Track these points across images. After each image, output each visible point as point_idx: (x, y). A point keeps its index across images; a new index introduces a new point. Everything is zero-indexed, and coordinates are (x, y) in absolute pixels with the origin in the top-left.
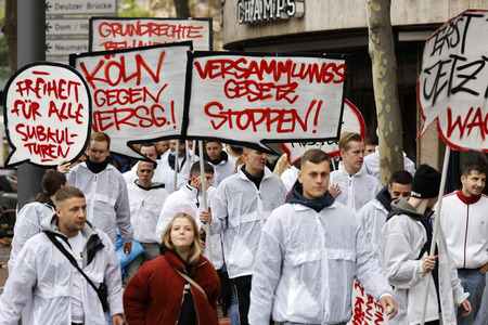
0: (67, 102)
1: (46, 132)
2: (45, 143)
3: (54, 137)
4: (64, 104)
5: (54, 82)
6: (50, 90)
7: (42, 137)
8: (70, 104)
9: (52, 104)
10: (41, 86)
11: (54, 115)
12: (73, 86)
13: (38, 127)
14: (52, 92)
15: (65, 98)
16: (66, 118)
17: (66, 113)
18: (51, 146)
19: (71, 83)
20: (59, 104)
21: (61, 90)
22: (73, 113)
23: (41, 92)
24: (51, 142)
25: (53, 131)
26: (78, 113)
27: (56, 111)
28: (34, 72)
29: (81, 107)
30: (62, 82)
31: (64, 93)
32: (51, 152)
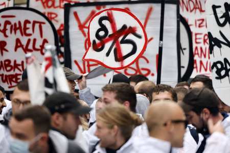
0: (32, 38)
1: (12, 64)
2: (12, 73)
3: (20, 67)
4: (29, 41)
5: (20, 23)
6: (16, 29)
7: (9, 68)
8: (35, 40)
9: (18, 41)
10: (8, 27)
11: (20, 50)
12: (37, 25)
13: (5, 61)
14: (18, 31)
15: (30, 35)
17: (30, 47)
18: (17, 75)
19: (35, 22)
20: (24, 40)
21: (26, 28)
22: (38, 46)
23: (8, 32)
24: (17, 71)
25: (19, 62)
26: (42, 47)
27: (22, 46)
28: (3, 17)
29: (45, 41)
30: (27, 22)
31: (29, 31)
32: (17, 79)
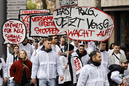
0: (19, 29)
1: (13, 36)
2: (13, 38)
3: (16, 37)
4: (18, 29)
5: (15, 24)
6: (14, 26)
7: (12, 37)
8: (20, 29)
9: (15, 29)
10: (12, 25)
11: (15, 32)
12: (20, 25)
13: (11, 35)
14: (15, 26)
15: (18, 28)
16: (19, 32)
17: (19, 31)
18: (15, 39)
19: (20, 24)
20: (17, 29)
21: (17, 26)
22: (21, 31)
23: (12, 26)
24: (15, 38)
25: (15, 36)
26: (22, 31)
27: (16, 31)
28: (10, 22)
29: (23, 30)
30: (17, 24)
31: (18, 27)
32: (15, 41)
